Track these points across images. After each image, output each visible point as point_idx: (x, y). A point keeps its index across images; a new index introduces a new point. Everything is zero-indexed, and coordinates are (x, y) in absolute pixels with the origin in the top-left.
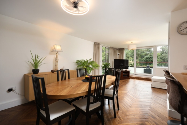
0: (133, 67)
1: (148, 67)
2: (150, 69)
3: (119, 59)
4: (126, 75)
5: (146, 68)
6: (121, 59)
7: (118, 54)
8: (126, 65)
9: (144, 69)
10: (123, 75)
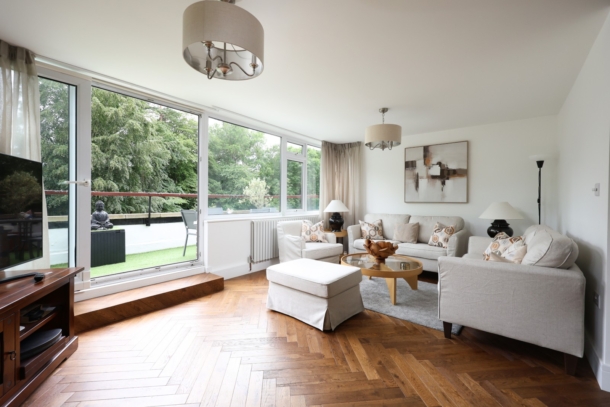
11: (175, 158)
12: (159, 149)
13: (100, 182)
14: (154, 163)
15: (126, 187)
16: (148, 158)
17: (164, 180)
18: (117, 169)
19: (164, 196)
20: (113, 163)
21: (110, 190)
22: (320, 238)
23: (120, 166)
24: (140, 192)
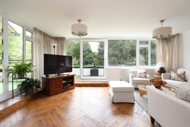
0: (79, 68)
1: (95, 67)
2: (97, 69)
3: (56, 54)
4: (69, 83)
5: (92, 69)
6: (60, 54)
7: (54, 47)
8: (68, 65)
9: (91, 70)
10: (64, 84)
11: (133, 49)
12: (127, 47)
13: (112, 58)
14: (126, 52)
15: (119, 59)
16: (124, 50)
17: (130, 57)
18: (116, 54)
19: (129, 62)
20: (115, 53)
21: (115, 60)
22: (143, 76)
23: (117, 54)
24: (123, 60)
